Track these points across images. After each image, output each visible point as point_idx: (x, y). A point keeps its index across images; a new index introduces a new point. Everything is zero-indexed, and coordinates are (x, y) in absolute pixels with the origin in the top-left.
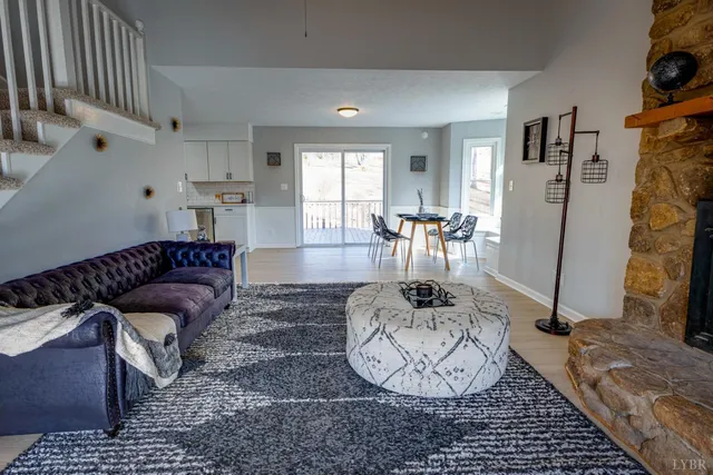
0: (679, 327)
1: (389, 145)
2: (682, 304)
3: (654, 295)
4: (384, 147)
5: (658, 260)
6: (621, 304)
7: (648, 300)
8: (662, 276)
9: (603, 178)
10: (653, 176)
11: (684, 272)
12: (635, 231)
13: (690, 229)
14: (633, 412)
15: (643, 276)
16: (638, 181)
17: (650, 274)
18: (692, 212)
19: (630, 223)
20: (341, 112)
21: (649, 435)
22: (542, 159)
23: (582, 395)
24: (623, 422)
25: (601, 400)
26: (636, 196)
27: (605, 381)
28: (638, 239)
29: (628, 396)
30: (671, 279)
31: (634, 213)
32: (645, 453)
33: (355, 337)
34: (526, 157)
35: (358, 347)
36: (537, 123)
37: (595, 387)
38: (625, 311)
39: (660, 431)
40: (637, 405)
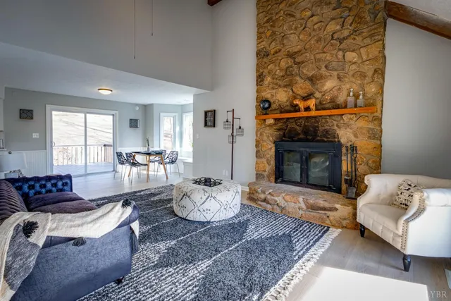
0: (273, 179)
1: (117, 112)
2: (273, 172)
3: (265, 171)
4: (113, 112)
5: (264, 160)
6: (255, 176)
7: (263, 173)
8: (267, 165)
9: (242, 134)
10: (261, 134)
11: (273, 163)
12: (257, 152)
13: (273, 150)
14: (278, 202)
15: (261, 166)
16: (257, 136)
17: (263, 165)
18: (273, 145)
19: (255, 150)
20: (100, 91)
21: (283, 206)
22: (214, 126)
23: (260, 205)
24: (275, 207)
25: (268, 203)
26: (257, 141)
27: (269, 197)
28: (258, 155)
29: (276, 198)
30: (269, 165)
31: (257, 146)
32: (284, 212)
33: (194, 204)
34: (206, 125)
35: (197, 208)
36: (211, 111)
37: (265, 200)
38: (257, 178)
39: (286, 204)
40: (279, 199)
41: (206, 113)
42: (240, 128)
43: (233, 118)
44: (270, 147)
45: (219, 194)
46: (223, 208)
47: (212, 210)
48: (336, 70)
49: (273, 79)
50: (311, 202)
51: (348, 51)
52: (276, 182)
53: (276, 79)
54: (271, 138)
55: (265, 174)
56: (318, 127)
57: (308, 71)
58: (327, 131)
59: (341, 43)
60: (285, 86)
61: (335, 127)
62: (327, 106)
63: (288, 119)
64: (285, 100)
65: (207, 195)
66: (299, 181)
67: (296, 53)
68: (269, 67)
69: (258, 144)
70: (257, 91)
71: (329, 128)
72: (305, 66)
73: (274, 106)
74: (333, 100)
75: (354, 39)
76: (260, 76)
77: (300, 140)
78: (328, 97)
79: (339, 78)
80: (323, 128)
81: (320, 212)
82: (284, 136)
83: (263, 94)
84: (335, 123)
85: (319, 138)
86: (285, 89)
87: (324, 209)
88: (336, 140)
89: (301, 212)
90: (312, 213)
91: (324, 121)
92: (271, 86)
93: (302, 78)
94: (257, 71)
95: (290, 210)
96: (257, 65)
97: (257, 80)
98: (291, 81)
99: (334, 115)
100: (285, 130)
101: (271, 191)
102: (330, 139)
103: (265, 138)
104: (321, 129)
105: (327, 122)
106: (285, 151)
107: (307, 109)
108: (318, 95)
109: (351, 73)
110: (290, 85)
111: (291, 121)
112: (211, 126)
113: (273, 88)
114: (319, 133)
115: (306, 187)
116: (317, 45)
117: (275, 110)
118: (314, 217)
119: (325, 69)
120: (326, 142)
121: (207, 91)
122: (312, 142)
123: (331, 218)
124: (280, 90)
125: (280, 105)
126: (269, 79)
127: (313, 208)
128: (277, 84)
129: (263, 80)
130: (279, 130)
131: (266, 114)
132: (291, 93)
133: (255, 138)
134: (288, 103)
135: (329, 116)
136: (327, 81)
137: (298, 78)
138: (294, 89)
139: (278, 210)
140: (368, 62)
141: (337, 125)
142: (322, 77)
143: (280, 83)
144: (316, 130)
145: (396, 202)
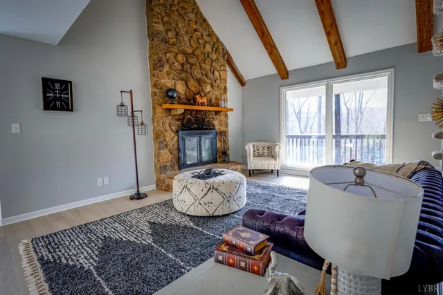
26: (161, 131)
28: (162, 145)
38: (161, 171)
44: (172, 136)
48: (211, 80)
49: (172, 69)
51: (215, 69)
52: (180, 169)
53: (175, 71)
54: (174, 129)
56: (204, 118)
57: (197, 73)
58: (209, 122)
59: (212, 63)
61: (212, 119)
64: (183, 92)
66: (197, 161)
68: (167, 55)
69: (161, 134)
72: (194, 68)
74: (211, 100)
75: (218, 64)
76: (159, 60)
77: (194, 129)
79: (212, 86)
82: (183, 125)
83: (163, 81)
84: (212, 116)
85: (205, 127)
86: (182, 82)
88: (213, 127)
92: (171, 76)
93: (193, 78)
94: (157, 54)
97: (156, 64)
98: (186, 77)
99: (211, 111)
100: (183, 120)
102: (210, 127)
103: (167, 127)
104: (206, 120)
105: (208, 115)
109: (216, 85)
110: (185, 80)
111: (188, 112)
112: (62, 109)
113: (173, 79)
114: (205, 123)
115: (202, 165)
119: (205, 76)
122: (201, 129)
124: (179, 82)
125: (179, 96)
126: (168, 67)
130: (179, 120)
131: (172, 103)
132: (186, 87)
134: (185, 96)
136: (207, 86)
137: (190, 77)
138: (188, 85)
140: (223, 81)
142: (204, 82)
143: (178, 75)
144: (203, 121)
145: (258, 155)
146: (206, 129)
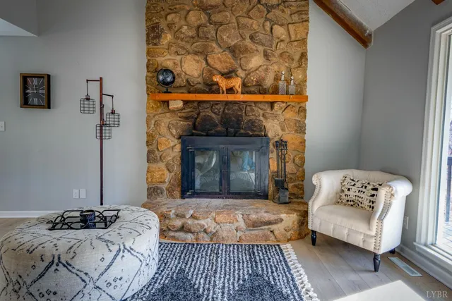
3: (164, 182)
5: (162, 165)
7: (161, 185)
8: (166, 172)
10: (157, 125)
12: (149, 153)
13: (178, 148)
14: (206, 227)
15: (156, 174)
16: (148, 127)
17: (161, 173)
18: (177, 142)
19: (146, 149)
21: (214, 231)
22: (49, 107)
23: (173, 238)
24: (202, 235)
25: (190, 231)
26: (149, 135)
27: (190, 222)
28: (152, 156)
29: (202, 222)
30: (170, 172)
31: (148, 143)
32: (215, 239)
33: (84, 277)
34: (25, 102)
35: (91, 285)
36: (40, 77)
37: (183, 229)
38: (149, 195)
39: (218, 227)
40: (208, 223)
41: (25, 79)
42: (113, 112)
43: (102, 94)
44: (172, 144)
45: (137, 239)
46: (144, 264)
47: (125, 278)
48: (263, 45)
49: (177, 38)
50: (254, 217)
51: (276, 24)
52: (183, 197)
53: (182, 40)
54: (174, 132)
55: (164, 186)
56: (241, 116)
57: (230, 37)
58: (252, 122)
59: (268, 12)
60: (196, 53)
61: (262, 118)
62: (253, 89)
63: (200, 102)
64: (196, 74)
65: (115, 248)
66: (218, 190)
67: (212, 7)
68: (169, 18)
69: (150, 140)
70: (148, 53)
71: (254, 118)
72: (225, 30)
73: (179, 82)
74: (259, 84)
75: (283, 11)
76: (153, 28)
77: (218, 134)
78: (253, 78)
79: (266, 55)
80: (248, 118)
81: (263, 228)
82: (195, 127)
83: (160, 60)
84: (261, 112)
85: (242, 131)
86: (197, 58)
87: (269, 223)
88: (263, 133)
89: (239, 234)
90: (253, 232)
91: (248, 108)
92: (173, 49)
93: (220, 46)
94: (148, 19)
95: (225, 234)
96: (148, 8)
97: (148, 35)
98: (205, 47)
99: (261, 102)
100: (196, 118)
101: (191, 212)
102: (256, 133)
103: (163, 130)
104: (245, 119)
105: (253, 110)
106: (198, 149)
107: (231, 90)
108: (241, 73)
109: (278, 52)
110: (203, 53)
111: (205, 106)
112: (39, 106)
113: (177, 53)
114: (243, 124)
115: (226, 198)
116: (241, 5)
117: (180, 87)
118: (257, 236)
119: (250, 41)
120: (251, 136)
121: (33, 35)
122: (235, 136)
123: (276, 232)
124: (189, 57)
125: (187, 81)
126: (169, 37)
127: (255, 225)
128: (183, 48)
129: (158, 37)
130: (186, 118)
131: (167, 92)
132: (204, 64)
133: (145, 129)
134: (200, 80)
135: (255, 103)
136: (252, 57)
137: (214, 45)
138: (210, 61)
139: (205, 239)
140: (296, 43)
141: (263, 115)
142: (246, 50)
143: (188, 47)
144: (238, 120)
145: (342, 200)
146: (247, 135)
